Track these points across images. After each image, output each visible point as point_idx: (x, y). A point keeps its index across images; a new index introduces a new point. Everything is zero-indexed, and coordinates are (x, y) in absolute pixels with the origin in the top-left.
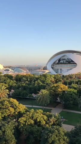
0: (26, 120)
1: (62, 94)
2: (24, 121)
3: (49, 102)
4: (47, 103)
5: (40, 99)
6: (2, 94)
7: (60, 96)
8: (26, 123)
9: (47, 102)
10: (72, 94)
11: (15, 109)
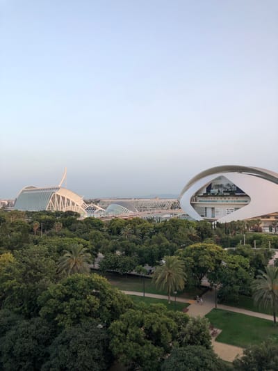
0: (128, 327)
1: (213, 268)
2: (122, 331)
3: (183, 287)
4: (178, 288)
5: (163, 279)
6: (76, 262)
7: (209, 271)
8: (126, 334)
9: (179, 286)
10: (237, 269)
11: (102, 300)
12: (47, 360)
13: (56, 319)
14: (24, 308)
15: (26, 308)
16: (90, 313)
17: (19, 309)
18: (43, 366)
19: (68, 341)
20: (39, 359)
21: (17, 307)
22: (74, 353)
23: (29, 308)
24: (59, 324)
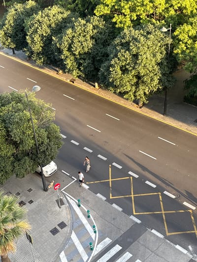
12: (106, 60)
13: (114, 20)
14: (77, 5)
15: (80, 6)
16: (153, 14)
17: (73, 6)
18: (103, 65)
19: (128, 43)
20: (98, 58)
21: (70, 4)
22: (134, 55)
23: (83, 6)
24: (117, 26)
